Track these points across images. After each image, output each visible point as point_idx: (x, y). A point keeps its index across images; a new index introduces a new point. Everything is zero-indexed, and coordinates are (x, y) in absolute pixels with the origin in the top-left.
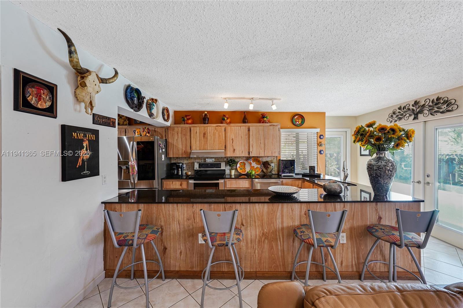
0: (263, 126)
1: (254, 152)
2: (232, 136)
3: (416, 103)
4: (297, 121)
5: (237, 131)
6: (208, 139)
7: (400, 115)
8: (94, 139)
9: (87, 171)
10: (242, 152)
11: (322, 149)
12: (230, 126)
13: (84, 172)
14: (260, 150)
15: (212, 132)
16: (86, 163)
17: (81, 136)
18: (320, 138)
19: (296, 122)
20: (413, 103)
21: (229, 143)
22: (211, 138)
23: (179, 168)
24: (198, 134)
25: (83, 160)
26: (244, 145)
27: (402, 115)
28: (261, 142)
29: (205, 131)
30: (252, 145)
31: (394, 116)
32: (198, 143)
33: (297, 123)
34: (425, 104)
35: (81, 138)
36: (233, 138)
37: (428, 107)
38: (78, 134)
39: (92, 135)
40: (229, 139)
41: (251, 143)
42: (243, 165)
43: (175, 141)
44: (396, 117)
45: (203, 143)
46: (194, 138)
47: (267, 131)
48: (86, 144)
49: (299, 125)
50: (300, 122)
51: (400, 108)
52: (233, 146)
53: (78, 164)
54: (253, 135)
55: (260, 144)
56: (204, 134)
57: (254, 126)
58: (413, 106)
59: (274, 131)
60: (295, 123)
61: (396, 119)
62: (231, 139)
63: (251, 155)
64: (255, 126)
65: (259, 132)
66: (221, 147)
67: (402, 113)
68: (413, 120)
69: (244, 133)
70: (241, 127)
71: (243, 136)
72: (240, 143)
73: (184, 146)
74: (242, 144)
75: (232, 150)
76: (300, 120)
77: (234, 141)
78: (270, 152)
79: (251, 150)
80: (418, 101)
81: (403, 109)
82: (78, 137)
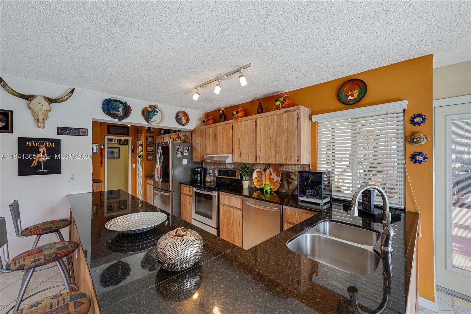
0: (274, 115)
1: (263, 156)
2: (239, 135)
4: (350, 93)
5: (244, 128)
6: (218, 141)
8: (54, 146)
9: (43, 170)
10: (249, 156)
11: (418, 150)
12: (238, 121)
13: (41, 171)
14: (270, 154)
15: (222, 132)
16: (42, 164)
17: (37, 144)
18: (413, 122)
19: (347, 96)
21: (236, 145)
22: (221, 140)
23: (198, 174)
24: (211, 135)
25: (38, 162)
26: (251, 147)
28: (272, 142)
29: (216, 131)
30: (260, 145)
32: (211, 146)
33: (350, 97)
35: (37, 146)
36: (240, 137)
38: (33, 143)
39: (50, 143)
40: (235, 139)
41: (259, 142)
42: (260, 175)
43: (197, 145)
45: (214, 146)
46: (208, 140)
47: (279, 122)
48: (43, 150)
49: (352, 102)
50: (356, 96)
52: (239, 148)
53: (33, 164)
54: (260, 131)
55: (269, 144)
56: (215, 135)
57: (262, 117)
59: (289, 120)
60: (343, 98)
62: (238, 139)
63: (258, 162)
64: (264, 117)
65: (268, 125)
66: (229, 150)
69: (251, 129)
70: (248, 121)
71: (249, 133)
72: (247, 143)
73: (202, 150)
74: (248, 144)
75: (238, 153)
76: (355, 91)
77: (240, 141)
78: (284, 157)
79: (258, 154)
82: (33, 145)
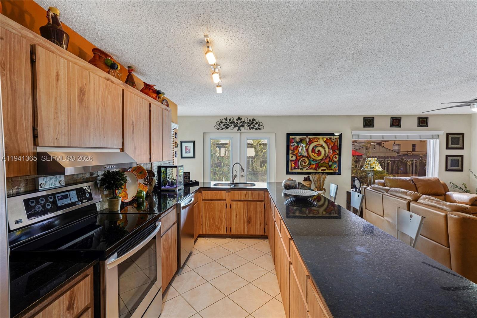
2: (132, 117)
3: (239, 119)
7: (226, 125)
20: (237, 118)
21: (129, 132)
27: (228, 125)
31: (222, 125)
34: (245, 121)
36: (134, 119)
37: (247, 123)
44: (223, 126)
51: (226, 119)
58: (237, 120)
61: (223, 127)
62: (132, 122)
65: (158, 116)
67: (229, 123)
68: (237, 130)
69: (146, 113)
72: (142, 133)
74: (144, 136)
80: (241, 118)
81: (229, 121)
